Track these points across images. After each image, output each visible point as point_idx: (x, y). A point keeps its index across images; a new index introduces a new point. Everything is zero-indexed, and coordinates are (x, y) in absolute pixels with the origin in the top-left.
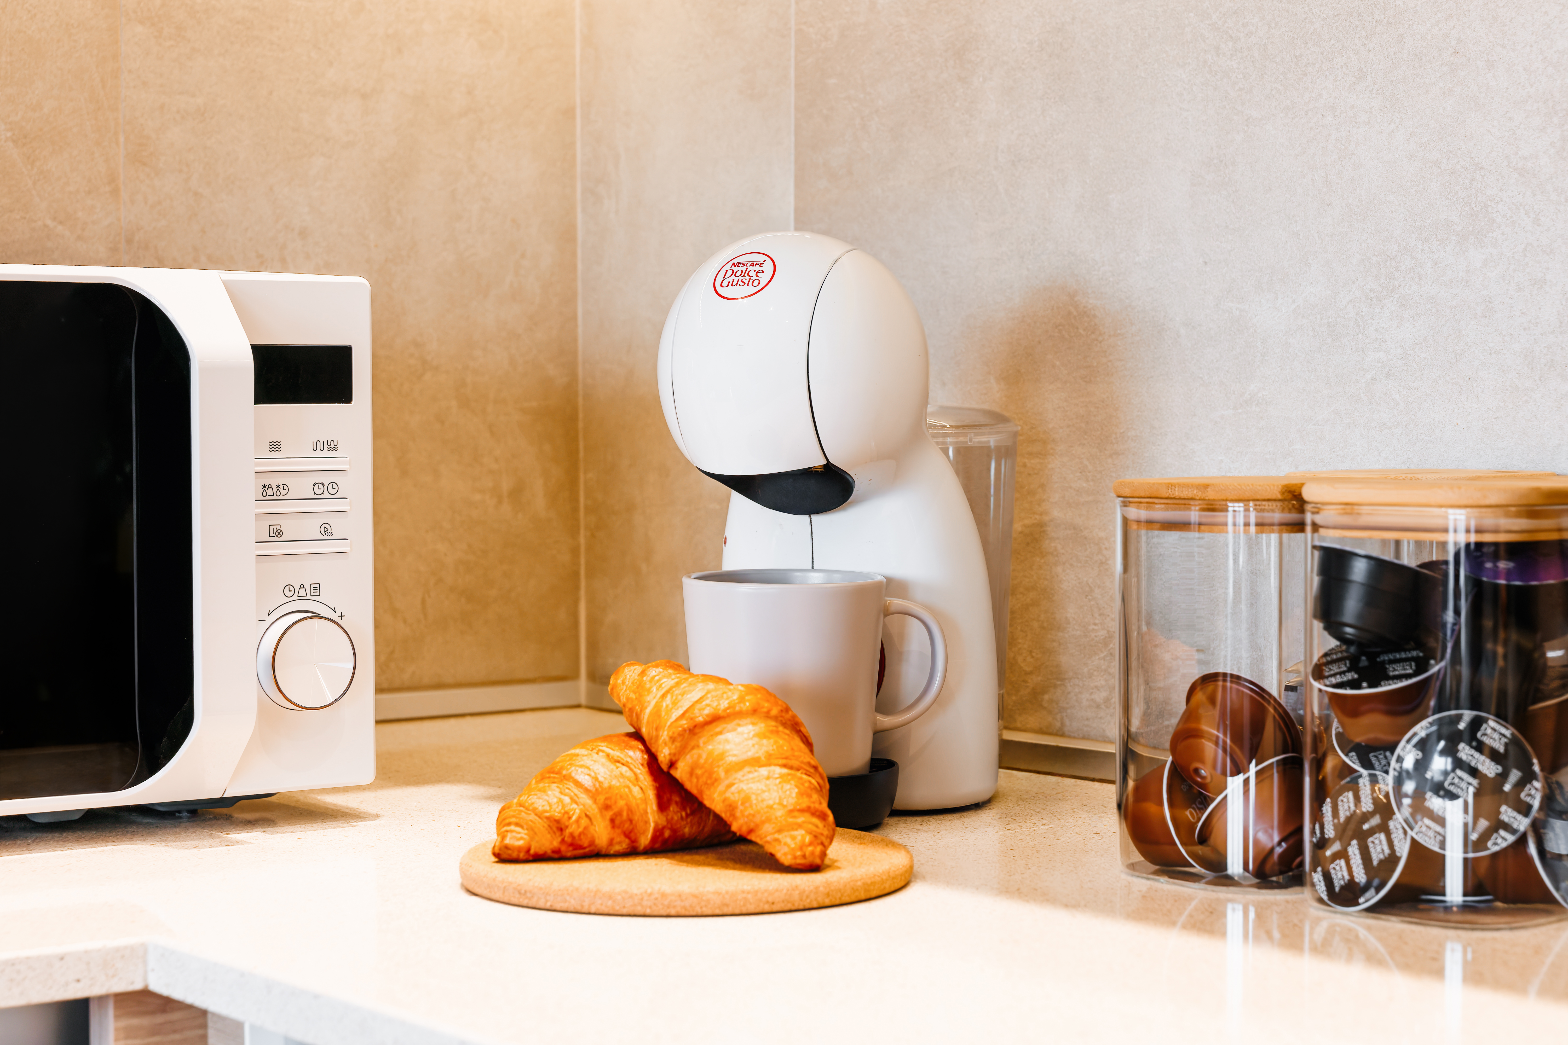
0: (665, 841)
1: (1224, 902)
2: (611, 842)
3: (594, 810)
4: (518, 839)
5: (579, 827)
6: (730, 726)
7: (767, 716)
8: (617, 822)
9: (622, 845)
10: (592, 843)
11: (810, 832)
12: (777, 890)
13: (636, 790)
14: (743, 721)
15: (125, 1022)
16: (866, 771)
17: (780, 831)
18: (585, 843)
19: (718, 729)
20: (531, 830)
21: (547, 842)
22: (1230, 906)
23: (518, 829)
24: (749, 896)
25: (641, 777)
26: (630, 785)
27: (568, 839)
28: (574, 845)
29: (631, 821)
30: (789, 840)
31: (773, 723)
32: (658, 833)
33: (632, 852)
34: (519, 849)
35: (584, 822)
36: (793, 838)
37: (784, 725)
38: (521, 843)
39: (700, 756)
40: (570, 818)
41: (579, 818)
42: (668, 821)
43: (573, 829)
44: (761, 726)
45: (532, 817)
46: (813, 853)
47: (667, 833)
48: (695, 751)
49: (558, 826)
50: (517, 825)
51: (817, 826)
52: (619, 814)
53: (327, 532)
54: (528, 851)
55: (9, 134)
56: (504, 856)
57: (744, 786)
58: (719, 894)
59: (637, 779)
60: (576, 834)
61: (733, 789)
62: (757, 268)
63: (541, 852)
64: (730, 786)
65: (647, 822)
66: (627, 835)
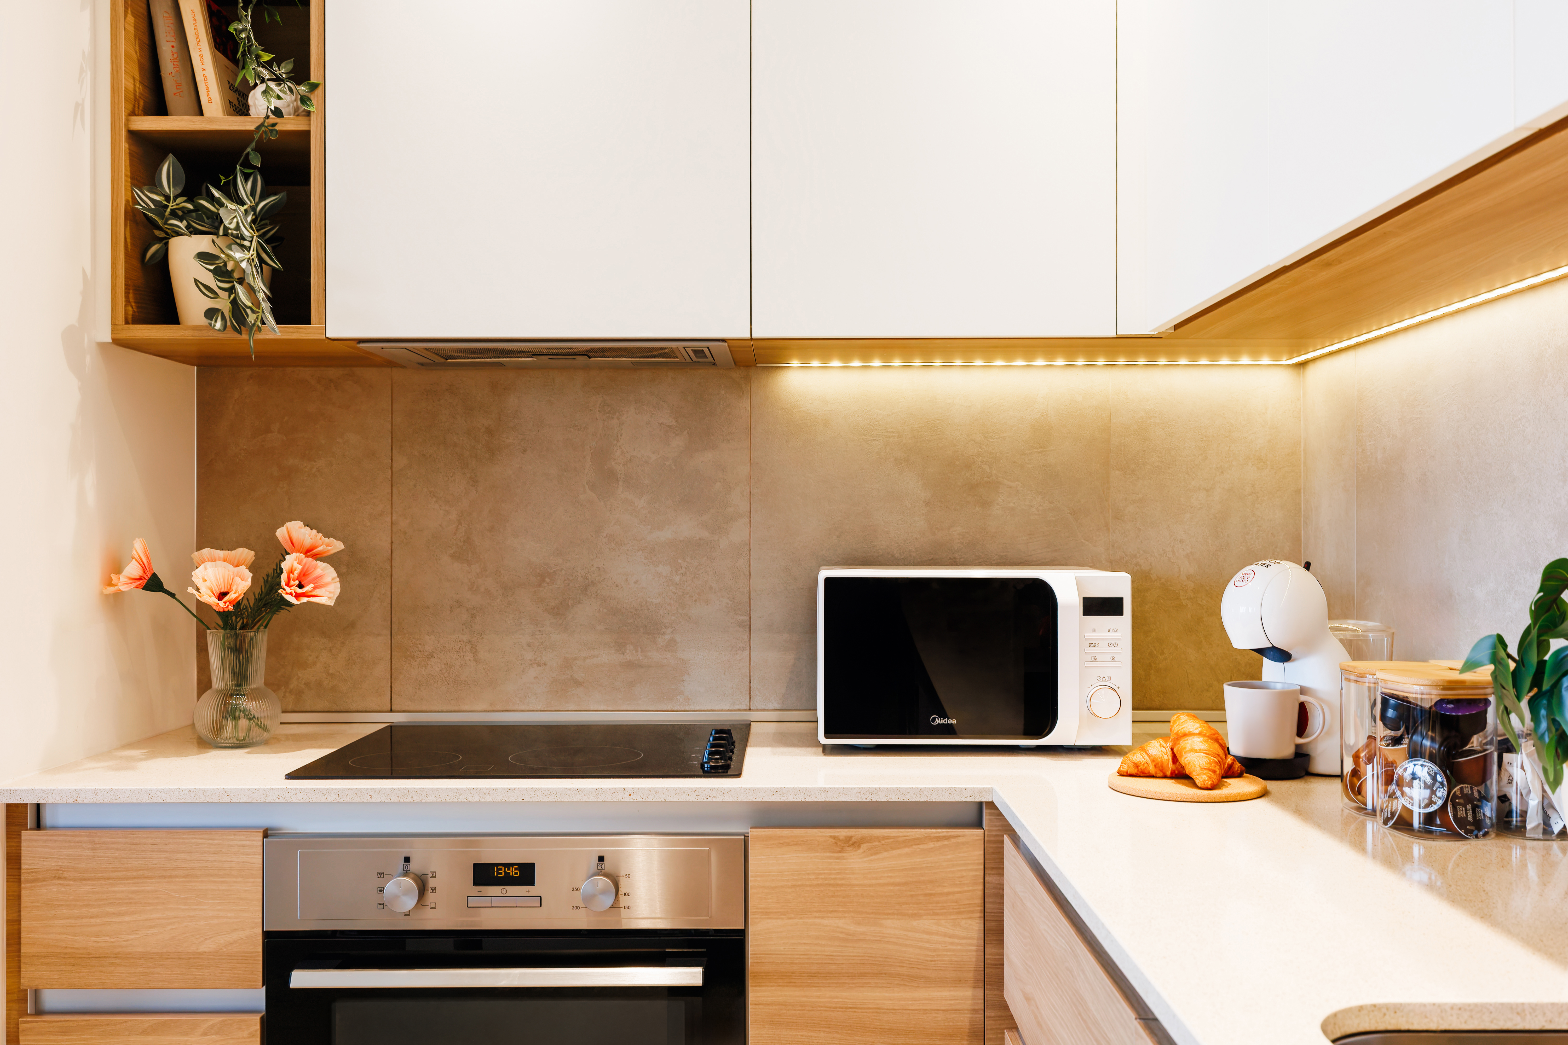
0: (1176, 775)
1: (1366, 820)
2: (1156, 773)
3: (1149, 761)
4: (1125, 769)
5: (1144, 766)
6: (1190, 738)
7: (1205, 736)
8: (1157, 766)
9: (1161, 774)
10: (1149, 773)
11: (1208, 777)
12: (1189, 794)
13: (1166, 757)
14: (1195, 737)
15: (989, 811)
16: (1292, 757)
17: (1197, 775)
18: (1146, 772)
19: (1186, 739)
20: (1129, 766)
21: (1133, 770)
22: (1368, 822)
23: (1125, 765)
24: (1178, 795)
25: (1168, 752)
26: (1164, 754)
27: (1140, 770)
28: (1143, 773)
29: (1162, 767)
30: (1200, 779)
31: (1207, 738)
32: (1173, 772)
33: (1165, 777)
34: (1124, 772)
35: (1146, 765)
36: (1202, 778)
37: (1212, 739)
38: (1125, 770)
39: (1179, 747)
40: (1141, 763)
41: (1144, 763)
42: (1176, 768)
43: (1141, 767)
44: (1201, 739)
45: (1129, 762)
46: (1207, 784)
47: (1176, 772)
48: (1178, 745)
49: (1137, 766)
50: (1125, 764)
51: (1211, 775)
52: (1158, 764)
53: (1113, 659)
54: (1127, 773)
55: (1069, 511)
56: (1121, 774)
57: (1188, 758)
58: (1168, 793)
59: (1167, 752)
60: (1143, 769)
61: (1186, 759)
62: (1248, 576)
63: (1131, 773)
64: (1185, 758)
65: (1169, 767)
66: (1161, 771)
